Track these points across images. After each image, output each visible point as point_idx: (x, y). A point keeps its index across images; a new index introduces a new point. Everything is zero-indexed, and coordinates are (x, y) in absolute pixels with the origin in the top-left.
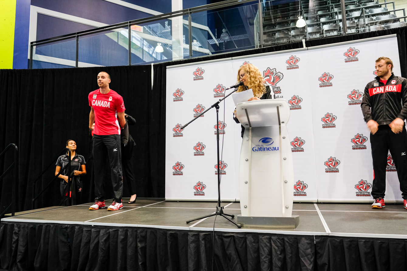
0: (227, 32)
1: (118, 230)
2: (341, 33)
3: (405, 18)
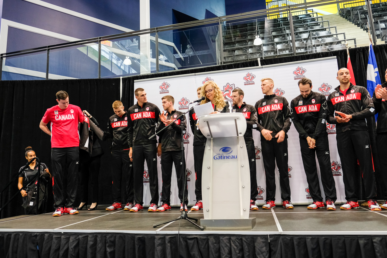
0: (191, 48)
1: (88, 236)
3: (345, 41)
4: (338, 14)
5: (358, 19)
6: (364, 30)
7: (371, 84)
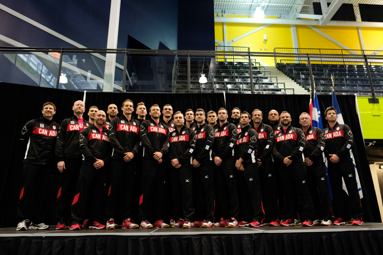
0: (135, 76)
1: (75, 240)
2: (240, 92)
3: (285, 89)
4: (275, 67)
5: (293, 74)
6: (297, 83)
7: (315, 123)
